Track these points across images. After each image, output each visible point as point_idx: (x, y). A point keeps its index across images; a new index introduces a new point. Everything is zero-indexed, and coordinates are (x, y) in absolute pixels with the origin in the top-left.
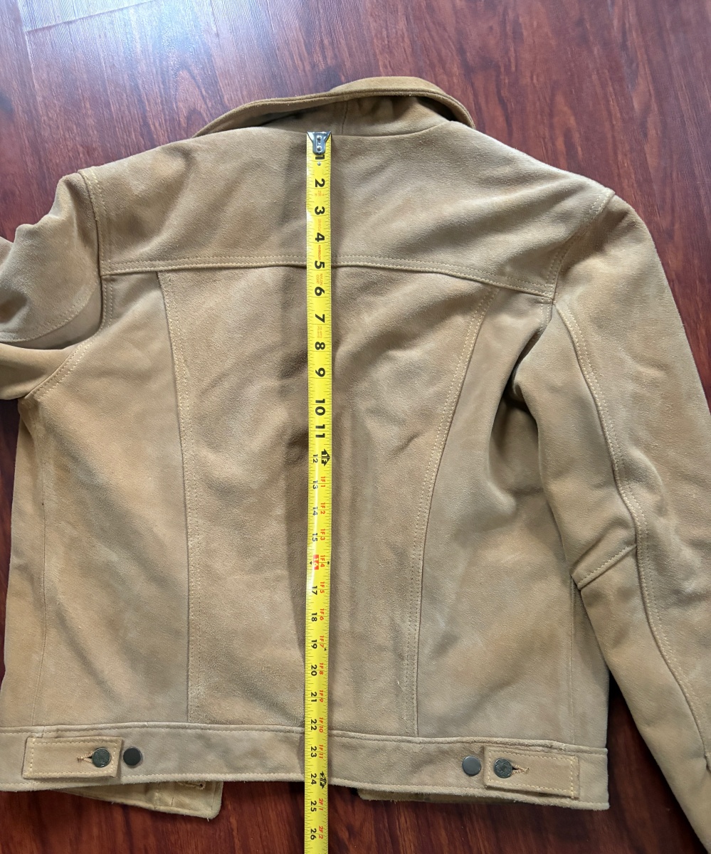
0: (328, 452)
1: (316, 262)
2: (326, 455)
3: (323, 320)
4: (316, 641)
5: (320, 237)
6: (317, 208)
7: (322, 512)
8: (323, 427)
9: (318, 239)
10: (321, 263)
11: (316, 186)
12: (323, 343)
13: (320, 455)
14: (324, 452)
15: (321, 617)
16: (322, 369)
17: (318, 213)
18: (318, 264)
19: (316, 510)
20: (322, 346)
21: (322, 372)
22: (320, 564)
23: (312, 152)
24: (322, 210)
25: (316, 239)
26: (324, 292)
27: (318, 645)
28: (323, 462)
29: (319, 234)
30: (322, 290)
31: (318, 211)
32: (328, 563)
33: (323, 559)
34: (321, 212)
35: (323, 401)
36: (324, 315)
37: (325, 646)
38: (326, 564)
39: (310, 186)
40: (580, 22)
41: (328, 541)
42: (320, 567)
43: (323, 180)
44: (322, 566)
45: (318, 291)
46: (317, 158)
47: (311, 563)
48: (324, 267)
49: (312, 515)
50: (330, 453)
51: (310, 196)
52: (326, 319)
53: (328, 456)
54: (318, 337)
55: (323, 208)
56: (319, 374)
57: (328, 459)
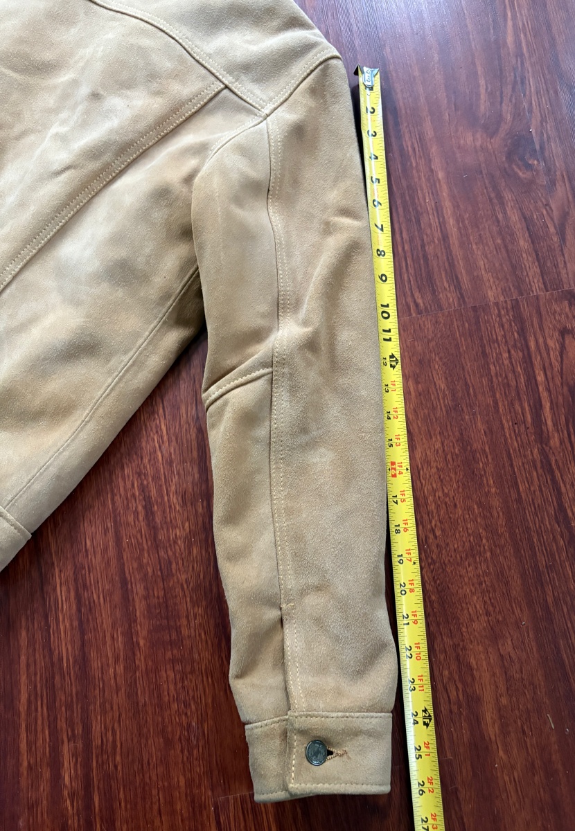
0: (396, 356)
2: (394, 359)
4: (402, 555)
8: (389, 331)
13: (388, 359)
14: (392, 356)
15: (405, 528)
22: (398, 472)
27: (404, 560)
28: (391, 366)
36: (382, 226)
37: (413, 560)
42: (398, 475)
50: (398, 356)
53: (397, 359)
56: (381, 279)
57: (397, 363)
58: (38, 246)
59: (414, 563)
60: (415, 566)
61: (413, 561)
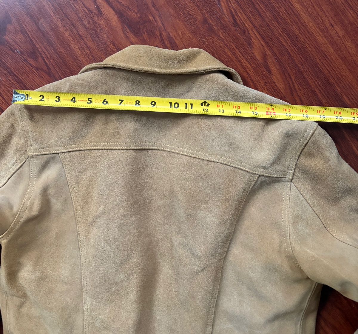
0: (202, 102)
1: (88, 103)
2: (204, 103)
3: (122, 101)
5: (73, 100)
6: (56, 101)
7: (239, 108)
8: (186, 104)
9: (74, 101)
10: (89, 100)
11: (43, 100)
12: (136, 101)
13: (203, 107)
14: (202, 104)
15: (305, 111)
16: (151, 103)
17: (59, 100)
18: (89, 102)
19: (238, 112)
20: (138, 102)
21: (153, 103)
22: (272, 111)
23: (23, 102)
24: (58, 98)
25: (74, 102)
26: (106, 99)
28: (208, 106)
29: (72, 101)
30: (105, 100)
31: (58, 100)
32: (272, 105)
33: (269, 109)
34: (59, 99)
35: (171, 103)
36: (120, 100)
38: (272, 107)
39: (43, 104)
40: (205, 21)
41: (258, 105)
43: (40, 96)
44: (273, 110)
45: (105, 103)
46: (27, 99)
47: (271, 116)
48: (91, 99)
49: (241, 114)
51: (49, 104)
52: (122, 99)
53: (204, 102)
54: (132, 104)
55: (56, 97)
56: (154, 105)
57: (206, 102)
58: (213, 312)
59: (326, 109)
60: (327, 109)
61: (324, 110)
